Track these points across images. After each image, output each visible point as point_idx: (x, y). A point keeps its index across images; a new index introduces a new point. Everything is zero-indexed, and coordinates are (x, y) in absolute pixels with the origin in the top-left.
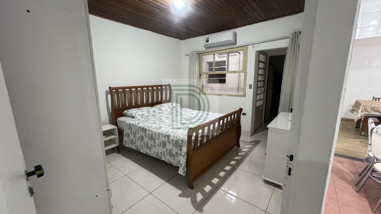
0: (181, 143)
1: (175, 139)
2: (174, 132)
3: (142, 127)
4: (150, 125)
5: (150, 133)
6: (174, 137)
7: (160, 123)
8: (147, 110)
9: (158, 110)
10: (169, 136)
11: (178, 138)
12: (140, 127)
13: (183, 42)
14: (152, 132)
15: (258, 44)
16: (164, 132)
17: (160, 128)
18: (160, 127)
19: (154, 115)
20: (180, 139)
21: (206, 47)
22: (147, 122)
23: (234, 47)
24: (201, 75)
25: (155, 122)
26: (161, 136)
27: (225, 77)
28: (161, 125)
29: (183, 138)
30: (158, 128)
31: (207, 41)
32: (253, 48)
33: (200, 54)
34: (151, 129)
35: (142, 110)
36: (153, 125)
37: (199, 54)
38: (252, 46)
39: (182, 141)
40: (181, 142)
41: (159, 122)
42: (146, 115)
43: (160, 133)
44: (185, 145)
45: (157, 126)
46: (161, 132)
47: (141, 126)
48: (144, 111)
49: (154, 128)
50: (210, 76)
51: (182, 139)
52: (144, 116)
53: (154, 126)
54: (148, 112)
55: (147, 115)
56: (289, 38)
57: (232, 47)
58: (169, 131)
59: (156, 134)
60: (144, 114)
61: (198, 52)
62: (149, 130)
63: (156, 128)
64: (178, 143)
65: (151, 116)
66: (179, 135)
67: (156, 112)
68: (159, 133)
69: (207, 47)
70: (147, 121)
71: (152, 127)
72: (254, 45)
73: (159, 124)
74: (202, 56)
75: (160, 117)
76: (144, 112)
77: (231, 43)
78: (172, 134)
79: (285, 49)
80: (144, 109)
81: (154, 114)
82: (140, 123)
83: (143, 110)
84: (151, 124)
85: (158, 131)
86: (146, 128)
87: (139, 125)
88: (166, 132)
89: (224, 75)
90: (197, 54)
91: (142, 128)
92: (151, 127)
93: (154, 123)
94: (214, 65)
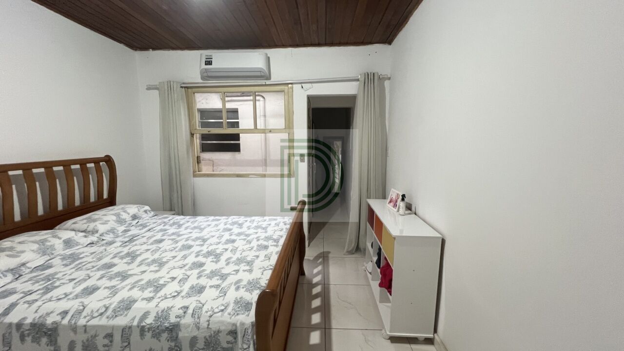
0: (228, 342)
1: (204, 335)
2: (190, 311)
3: (29, 321)
4: (72, 305)
5: (81, 338)
6: (198, 328)
7: (114, 282)
8: (35, 247)
9: (85, 237)
10: (173, 330)
11: (214, 327)
12: (19, 326)
13: (138, 55)
14: (93, 333)
15: (310, 84)
16: (149, 320)
17: (127, 305)
18: (122, 301)
19: (74, 258)
20: (222, 328)
21: (205, 74)
22: (55, 293)
23: (267, 83)
24: (193, 134)
25: (89, 283)
26: (135, 337)
27: (239, 140)
28: (124, 294)
29: (235, 325)
30: (114, 311)
31: (208, 63)
32: (302, 90)
33: (189, 90)
34: (82, 322)
35: (11, 249)
36: (86, 301)
37: (185, 87)
38: (300, 85)
39: (233, 333)
40: (230, 338)
41: (105, 282)
42: (32, 265)
43: (130, 327)
44: (245, 346)
45: (107, 302)
46: (135, 323)
47: (25, 319)
48: (23, 252)
49: (96, 314)
50: (204, 137)
51: (230, 328)
52: (28, 270)
53: (94, 303)
54: (44, 250)
55: (41, 261)
56: (358, 80)
57: (263, 82)
58: (170, 309)
59: (110, 336)
60: (23, 264)
61: (184, 83)
62: (74, 329)
63: (109, 312)
64: (217, 343)
65: (57, 261)
66: (218, 317)
67: (77, 244)
68: (126, 331)
69: (205, 76)
70: (47, 290)
71: (84, 314)
72: (303, 85)
73: (114, 291)
74: (194, 93)
75: (100, 259)
76: (23, 255)
77: (262, 74)
78: (187, 320)
79: (353, 98)
80: (20, 243)
81: (69, 252)
82: (13, 306)
83: (20, 248)
84: (77, 297)
85: (122, 321)
86: (54, 323)
87: (13, 318)
88: (157, 318)
89: (236, 137)
90: (182, 87)
91: (33, 325)
92: (79, 312)
93: (90, 291)
94: (224, 115)
